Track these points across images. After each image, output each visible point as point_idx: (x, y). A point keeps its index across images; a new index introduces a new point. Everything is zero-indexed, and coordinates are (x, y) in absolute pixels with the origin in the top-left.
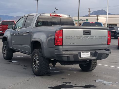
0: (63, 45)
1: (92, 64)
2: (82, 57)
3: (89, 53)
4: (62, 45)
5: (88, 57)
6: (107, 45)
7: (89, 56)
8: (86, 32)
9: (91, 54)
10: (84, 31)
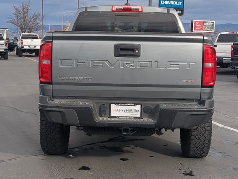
0: (53, 81)
1: (192, 138)
2: (115, 117)
3: (138, 107)
4: (51, 83)
5: (135, 118)
6: (203, 86)
7: (139, 116)
8: (122, 50)
9: (144, 111)
10: (116, 46)
